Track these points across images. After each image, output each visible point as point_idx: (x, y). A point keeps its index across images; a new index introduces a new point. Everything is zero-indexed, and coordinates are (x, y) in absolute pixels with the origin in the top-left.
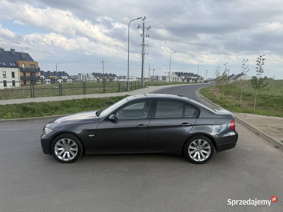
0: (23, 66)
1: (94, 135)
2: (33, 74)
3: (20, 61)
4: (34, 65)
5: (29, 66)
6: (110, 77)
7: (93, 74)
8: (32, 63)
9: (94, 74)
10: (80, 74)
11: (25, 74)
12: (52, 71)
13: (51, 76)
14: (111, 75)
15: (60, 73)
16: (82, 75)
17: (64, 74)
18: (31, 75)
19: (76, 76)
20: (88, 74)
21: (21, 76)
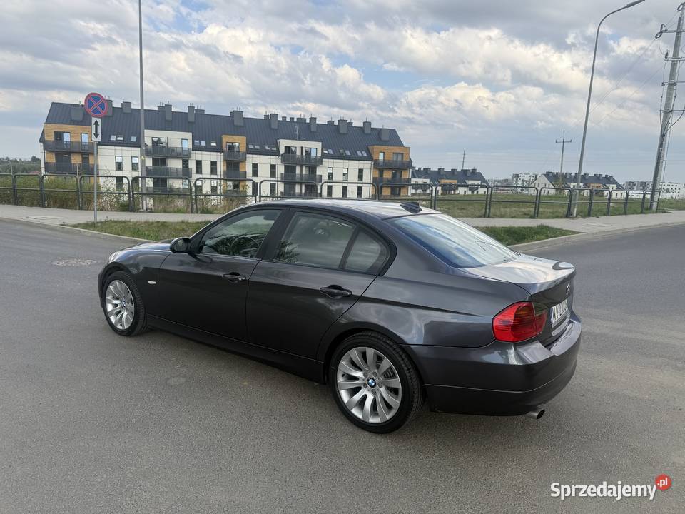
0: (381, 157)
1: (155, 283)
2: (398, 174)
3: (375, 146)
4: (402, 154)
5: (391, 156)
6: (593, 186)
7: (548, 175)
8: (397, 150)
9: (551, 175)
10: (517, 176)
11: (381, 175)
12: (448, 169)
13: (443, 179)
14: (597, 178)
15: (464, 172)
16: (522, 178)
17: (474, 174)
18: (394, 175)
19: (506, 180)
20: (536, 176)
21: (374, 178)
